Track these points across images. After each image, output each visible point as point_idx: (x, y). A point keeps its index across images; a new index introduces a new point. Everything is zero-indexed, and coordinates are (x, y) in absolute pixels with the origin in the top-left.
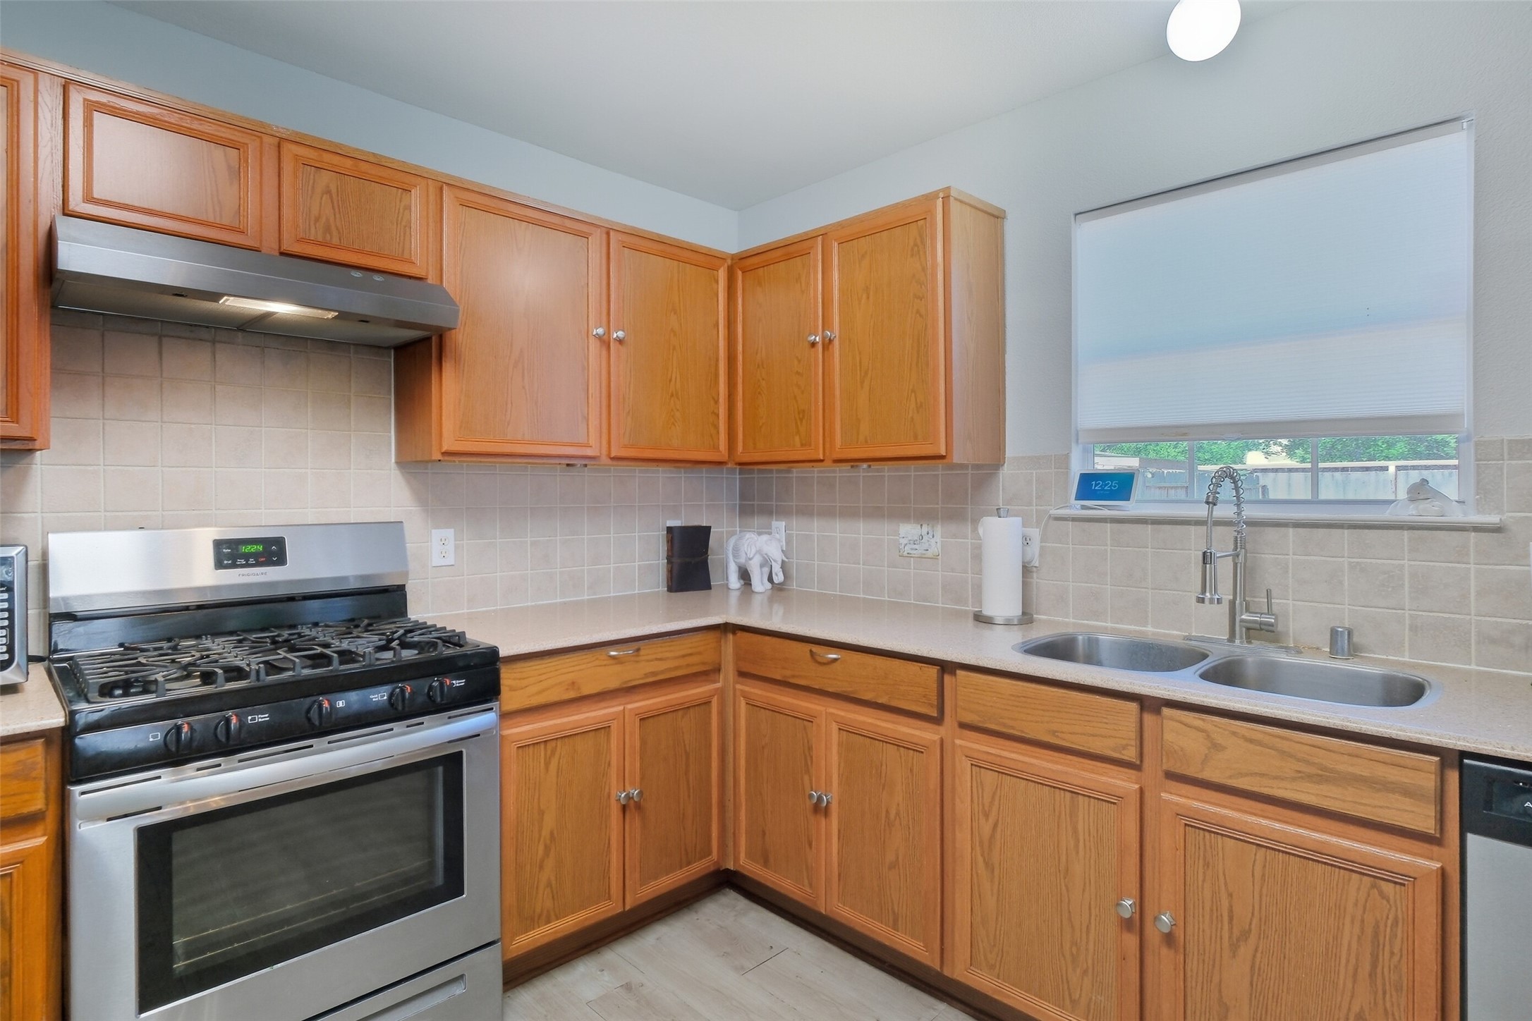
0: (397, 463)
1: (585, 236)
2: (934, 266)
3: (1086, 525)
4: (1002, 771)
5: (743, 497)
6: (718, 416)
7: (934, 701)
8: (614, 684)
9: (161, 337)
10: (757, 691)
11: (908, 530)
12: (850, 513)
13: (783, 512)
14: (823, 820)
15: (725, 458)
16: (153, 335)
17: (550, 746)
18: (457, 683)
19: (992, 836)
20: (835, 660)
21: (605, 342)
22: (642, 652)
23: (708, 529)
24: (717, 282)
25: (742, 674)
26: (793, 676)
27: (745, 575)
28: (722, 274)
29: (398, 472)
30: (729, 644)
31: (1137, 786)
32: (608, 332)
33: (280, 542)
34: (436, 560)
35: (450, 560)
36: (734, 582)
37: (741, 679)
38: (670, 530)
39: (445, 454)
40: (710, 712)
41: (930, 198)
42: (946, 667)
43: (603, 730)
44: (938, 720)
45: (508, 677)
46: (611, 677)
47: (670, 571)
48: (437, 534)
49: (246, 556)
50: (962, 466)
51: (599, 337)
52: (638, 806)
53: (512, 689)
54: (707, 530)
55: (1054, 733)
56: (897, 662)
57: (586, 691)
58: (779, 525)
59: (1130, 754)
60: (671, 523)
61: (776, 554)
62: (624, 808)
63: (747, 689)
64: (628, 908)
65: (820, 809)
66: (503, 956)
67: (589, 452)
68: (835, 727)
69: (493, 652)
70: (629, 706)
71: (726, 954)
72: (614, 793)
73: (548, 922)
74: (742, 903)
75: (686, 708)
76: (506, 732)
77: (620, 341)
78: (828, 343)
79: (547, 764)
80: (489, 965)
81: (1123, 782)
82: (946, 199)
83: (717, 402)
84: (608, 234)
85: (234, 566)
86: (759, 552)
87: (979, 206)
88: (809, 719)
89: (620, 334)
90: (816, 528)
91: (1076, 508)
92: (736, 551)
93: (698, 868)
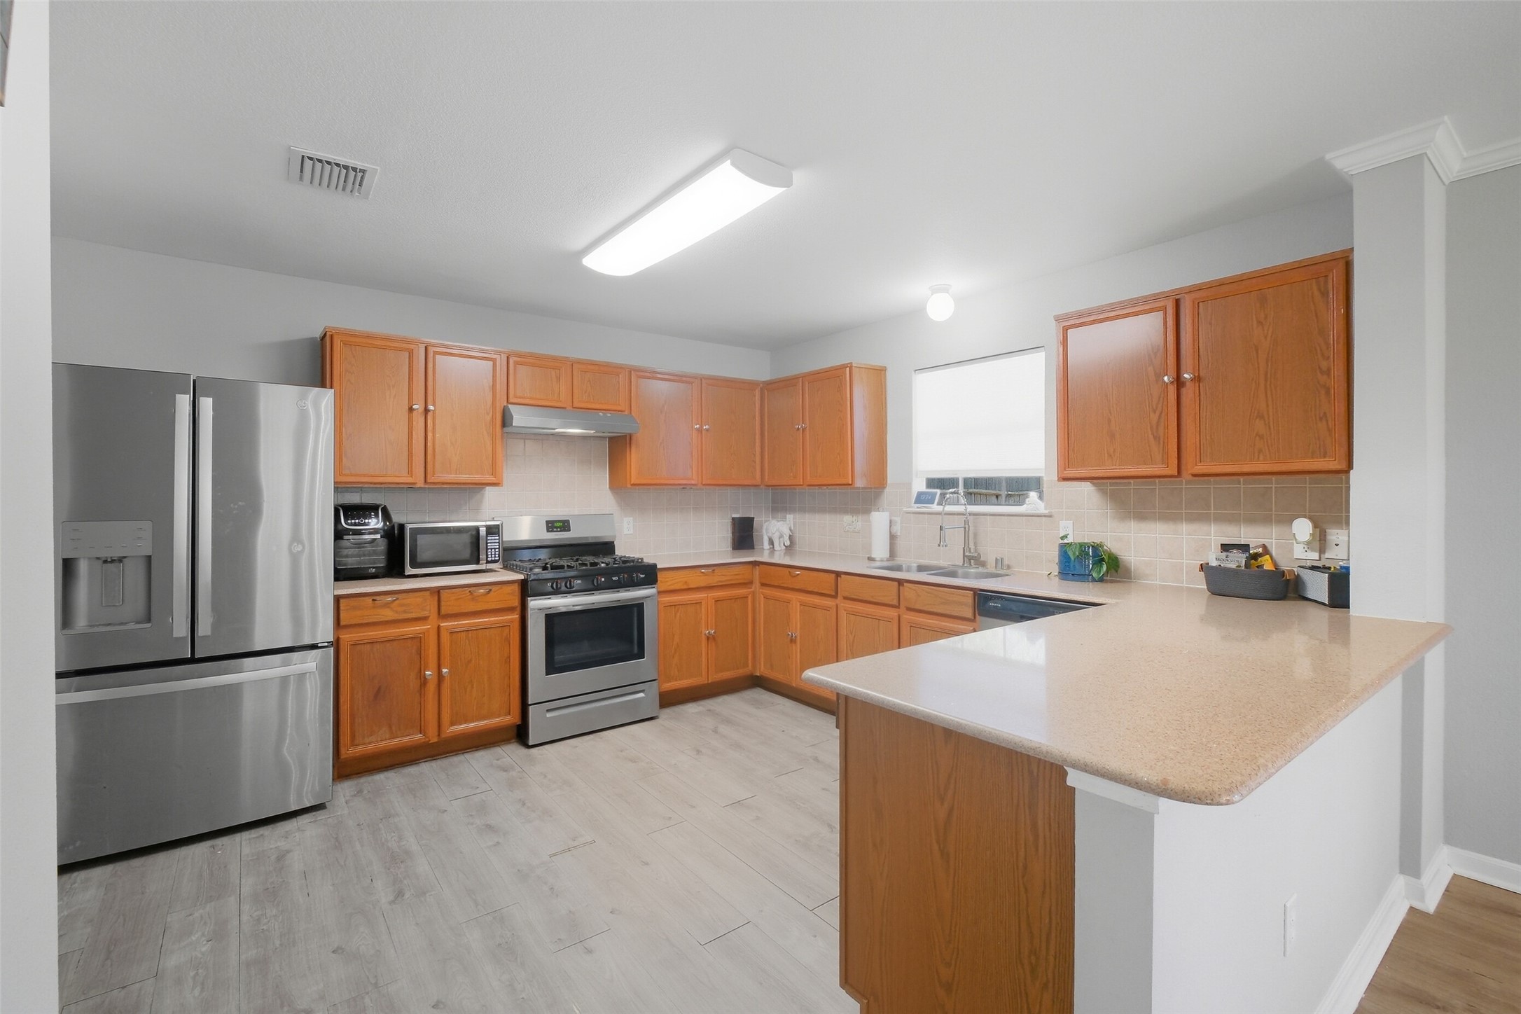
0: (609, 488)
1: (692, 383)
2: (846, 398)
3: (917, 515)
4: (857, 614)
5: (773, 502)
6: (755, 462)
7: (834, 588)
8: (702, 584)
9: (525, 439)
10: (768, 591)
11: (847, 519)
12: (822, 510)
13: (792, 510)
14: (794, 645)
15: (760, 483)
16: (521, 439)
17: (677, 607)
18: (642, 576)
19: (853, 641)
20: (798, 574)
21: (700, 431)
22: (716, 571)
23: (754, 518)
24: (755, 396)
25: (763, 585)
26: (783, 583)
27: (771, 542)
28: (757, 393)
29: (610, 492)
30: (757, 570)
31: (896, 614)
32: (702, 427)
33: (568, 522)
34: (626, 532)
35: (631, 532)
36: (766, 545)
37: (763, 587)
38: (733, 519)
39: (632, 485)
40: (747, 602)
41: (843, 367)
42: (838, 574)
43: (698, 603)
44: (835, 596)
45: (660, 576)
46: (703, 581)
47: (733, 539)
48: (626, 520)
49: (557, 528)
50: (859, 488)
51: (697, 429)
52: (714, 638)
53: (662, 582)
54: (752, 519)
55: (872, 597)
56: (822, 574)
57: (692, 586)
58: (790, 517)
59: (895, 602)
60: (734, 516)
61: (787, 533)
62: (708, 638)
63: (764, 591)
64: (709, 682)
65: (793, 641)
66: (659, 689)
67: (693, 482)
68: (798, 604)
69: (655, 565)
70: (710, 595)
71: (753, 704)
72: (703, 632)
73: (676, 680)
74: (763, 691)
75: (735, 599)
76: (659, 599)
77: (707, 430)
78: (804, 430)
79: (675, 614)
80: (653, 691)
81: (892, 613)
82: (851, 368)
83: (755, 455)
84: (701, 380)
85: (553, 531)
86: (778, 530)
87: (869, 367)
88: (788, 602)
89: (707, 427)
90: (807, 518)
91: (915, 508)
92: (767, 530)
93: (742, 672)
